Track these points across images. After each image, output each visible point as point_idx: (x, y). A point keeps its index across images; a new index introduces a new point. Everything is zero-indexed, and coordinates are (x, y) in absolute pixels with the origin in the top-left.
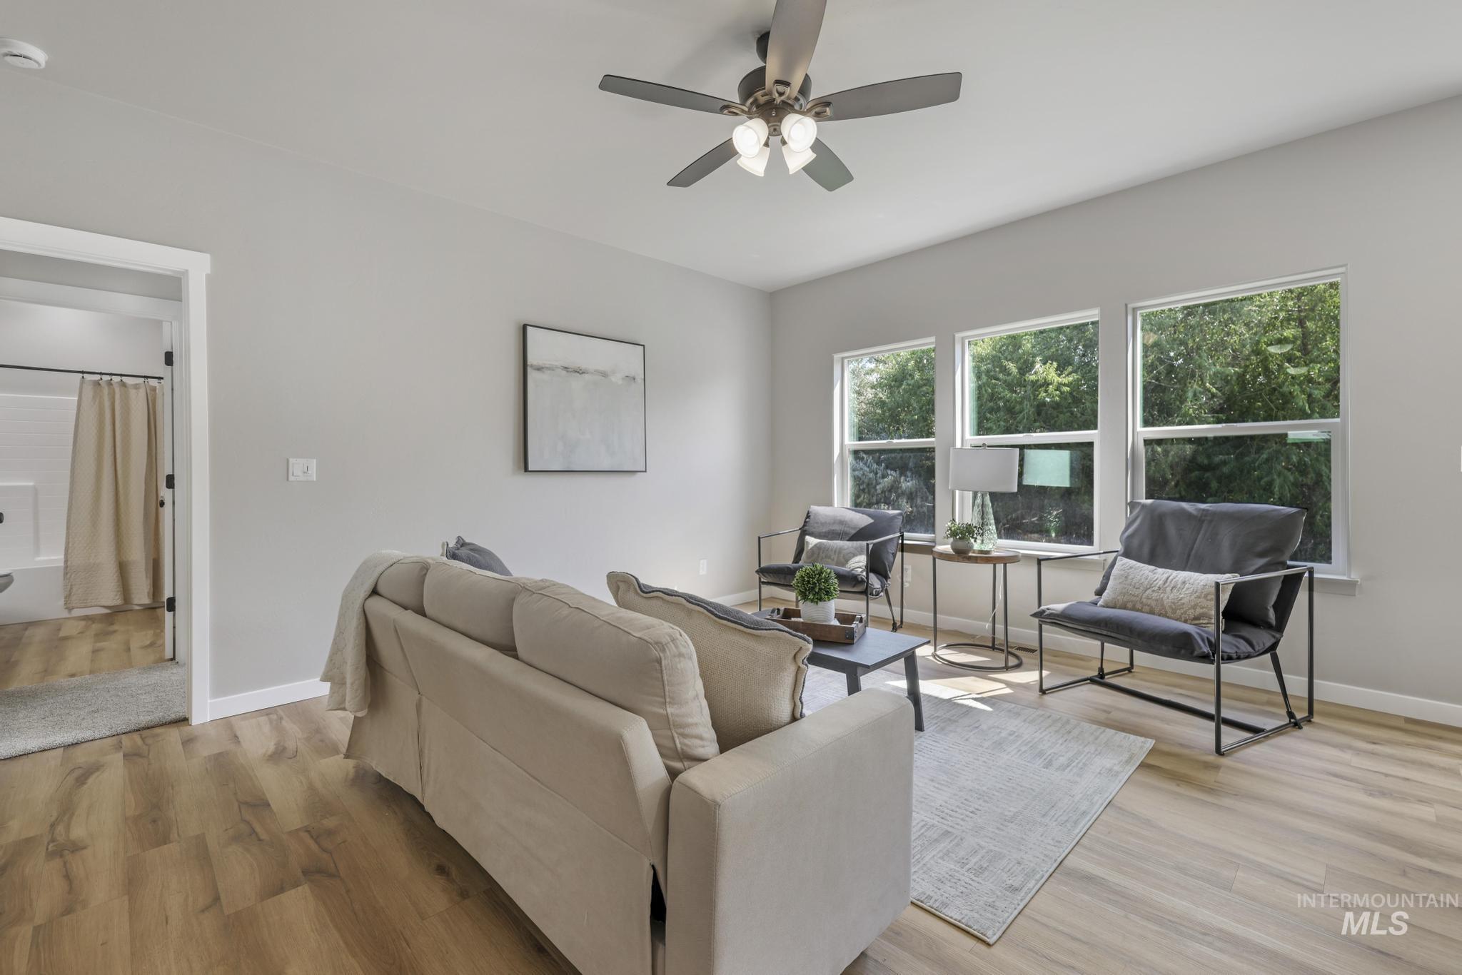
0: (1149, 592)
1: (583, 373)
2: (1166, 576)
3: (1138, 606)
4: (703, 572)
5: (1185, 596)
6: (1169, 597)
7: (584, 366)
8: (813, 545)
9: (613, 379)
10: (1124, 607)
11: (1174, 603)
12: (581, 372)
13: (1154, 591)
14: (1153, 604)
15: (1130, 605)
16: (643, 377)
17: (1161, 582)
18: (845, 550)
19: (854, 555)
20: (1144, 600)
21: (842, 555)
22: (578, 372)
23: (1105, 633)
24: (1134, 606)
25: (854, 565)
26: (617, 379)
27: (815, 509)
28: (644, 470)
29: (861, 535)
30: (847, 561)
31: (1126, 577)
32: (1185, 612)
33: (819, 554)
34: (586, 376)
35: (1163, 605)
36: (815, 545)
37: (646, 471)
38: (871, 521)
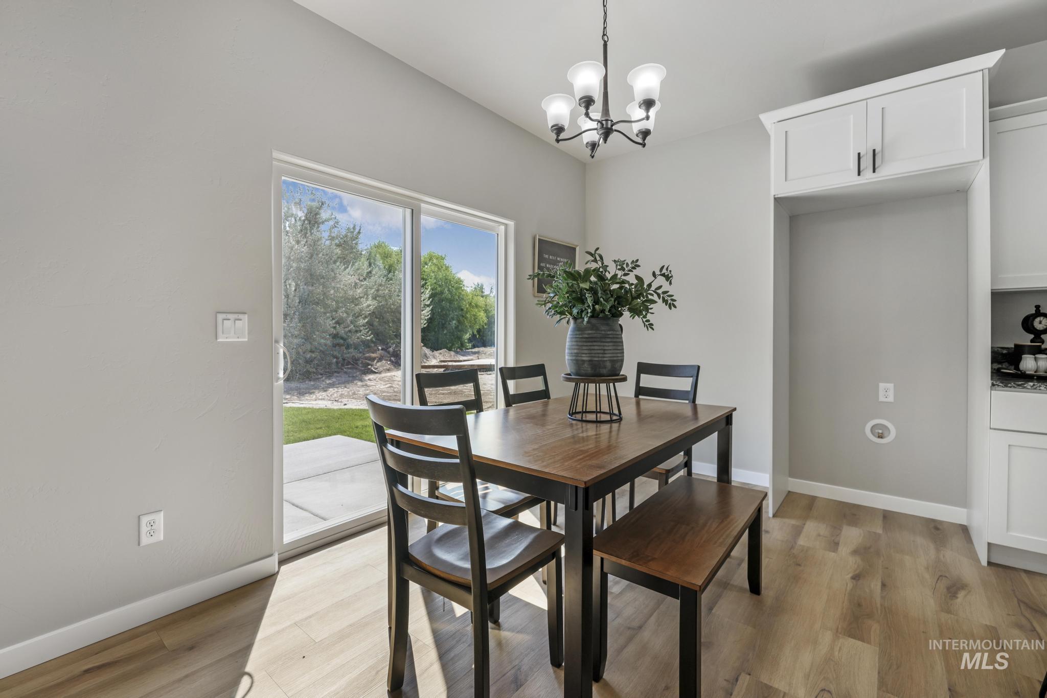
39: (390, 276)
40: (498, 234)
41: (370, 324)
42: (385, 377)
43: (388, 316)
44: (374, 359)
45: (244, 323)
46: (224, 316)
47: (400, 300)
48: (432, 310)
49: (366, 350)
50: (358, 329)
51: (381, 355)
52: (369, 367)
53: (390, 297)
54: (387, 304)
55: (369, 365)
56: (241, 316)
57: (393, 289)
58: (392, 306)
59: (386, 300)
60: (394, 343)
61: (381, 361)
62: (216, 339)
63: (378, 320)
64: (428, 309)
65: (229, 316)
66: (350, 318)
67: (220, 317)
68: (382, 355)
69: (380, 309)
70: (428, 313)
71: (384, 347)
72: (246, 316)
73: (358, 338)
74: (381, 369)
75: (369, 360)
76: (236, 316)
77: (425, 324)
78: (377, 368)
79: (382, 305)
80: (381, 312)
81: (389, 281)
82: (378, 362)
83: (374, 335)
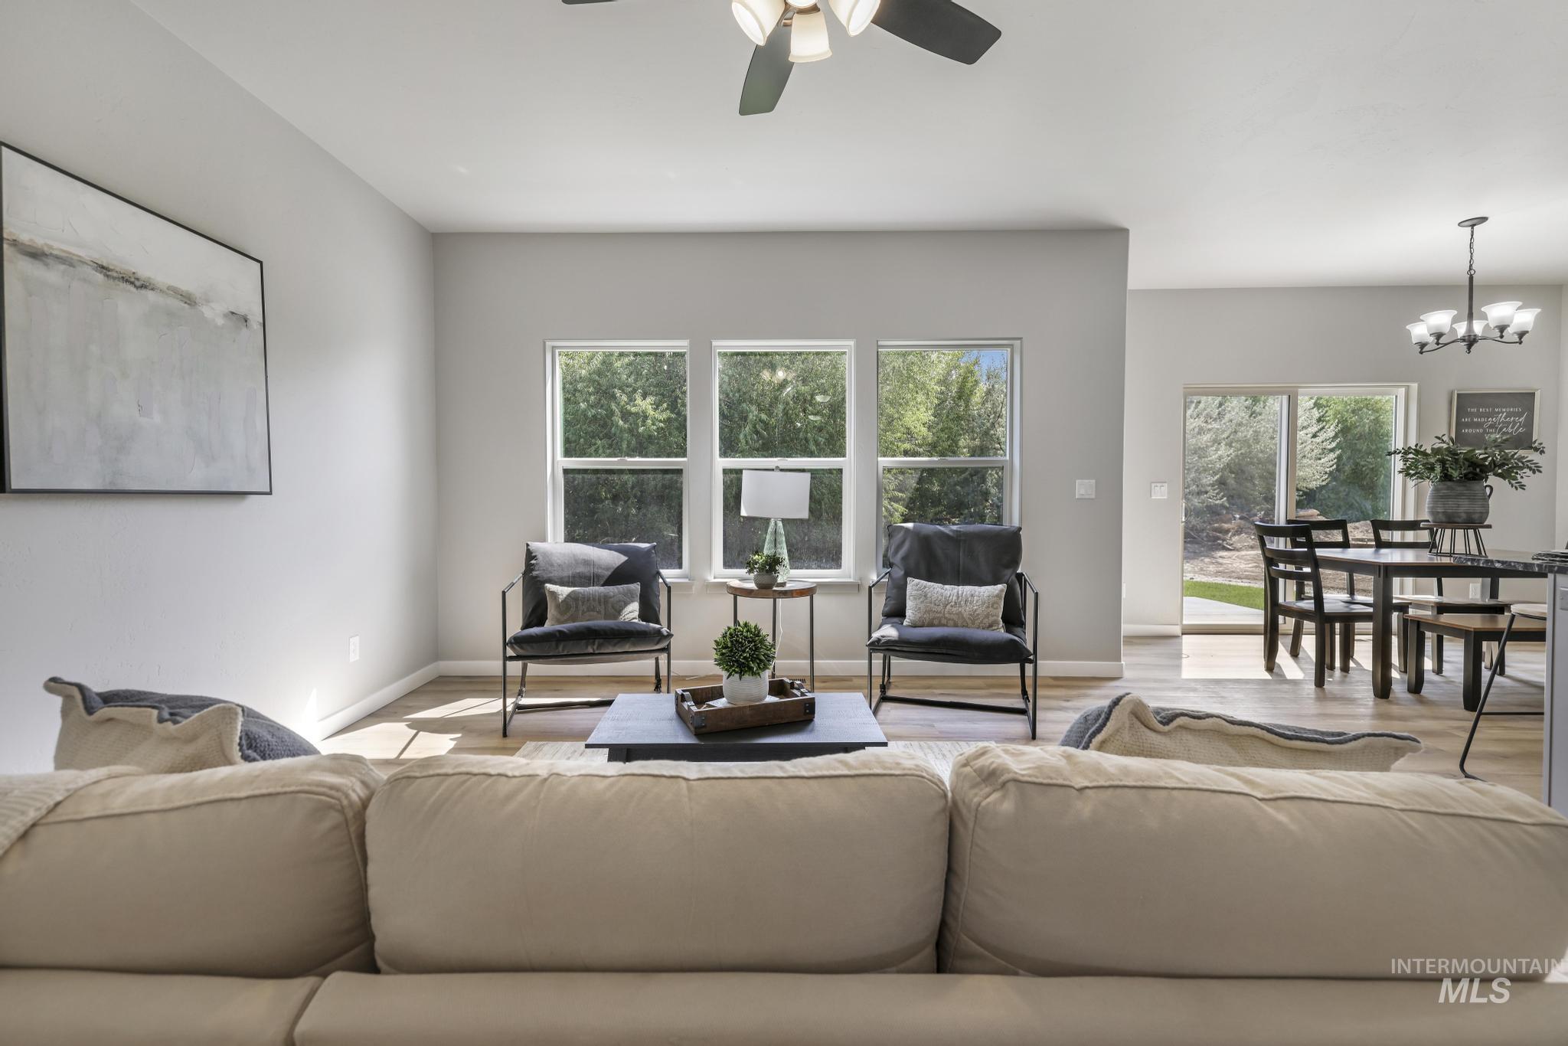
0: (948, 607)
1: (143, 287)
2: (955, 591)
3: (944, 621)
4: (354, 657)
5: (976, 606)
6: (966, 611)
7: (145, 272)
8: (565, 596)
9: (206, 311)
10: (931, 625)
11: (971, 615)
12: (138, 283)
13: (952, 606)
14: (955, 617)
15: (936, 622)
16: (261, 321)
17: (955, 598)
18: (611, 597)
19: (626, 604)
20: (947, 615)
21: (610, 605)
22: (132, 283)
23: (944, 651)
24: (940, 622)
25: (626, 617)
26: (213, 313)
27: (535, 545)
28: (269, 490)
29: (618, 576)
30: (619, 612)
31: (925, 596)
32: (982, 622)
33: (577, 607)
34: (150, 295)
35: (963, 617)
36: (569, 595)
37: (270, 493)
38: (624, 558)
39: (1257, 409)
40: (1396, 397)
41: (1222, 483)
42: (1246, 555)
43: (1255, 471)
44: (1227, 531)
45: (1165, 488)
46: (1155, 484)
47: (1276, 444)
48: (1339, 458)
49: (1214, 518)
50: (1203, 490)
51: (1239, 527)
52: (1219, 542)
53: (1257, 441)
54: (1250, 452)
55: (1219, 538)
56: (1164, 484)
57: (1262, 429)
58: (1260, 455)
59: (1250, 446)
60: (1261, 510)
61: (1239, 535)
62: (1151, 496)
63: (1233, 475)
64: (1332, 456)
65: (1158, 484)
66: (1191, 476)
67: (1153, 485)
68: (1242, 526)
69: (1239, 460)
70: (1332, 463)
71: (1244, 515)
72: (1166, 485)
73: (1203, 503)
74: (1239, 545)
75: (1220, 532)
76: (1161, 484)
77: (1323, 481)
78: (1232, 544)
79: (1241, 454)
80: (1240, 464)
81: (1255, 418)
82: (1234, 535)
83: (1228, 498)
